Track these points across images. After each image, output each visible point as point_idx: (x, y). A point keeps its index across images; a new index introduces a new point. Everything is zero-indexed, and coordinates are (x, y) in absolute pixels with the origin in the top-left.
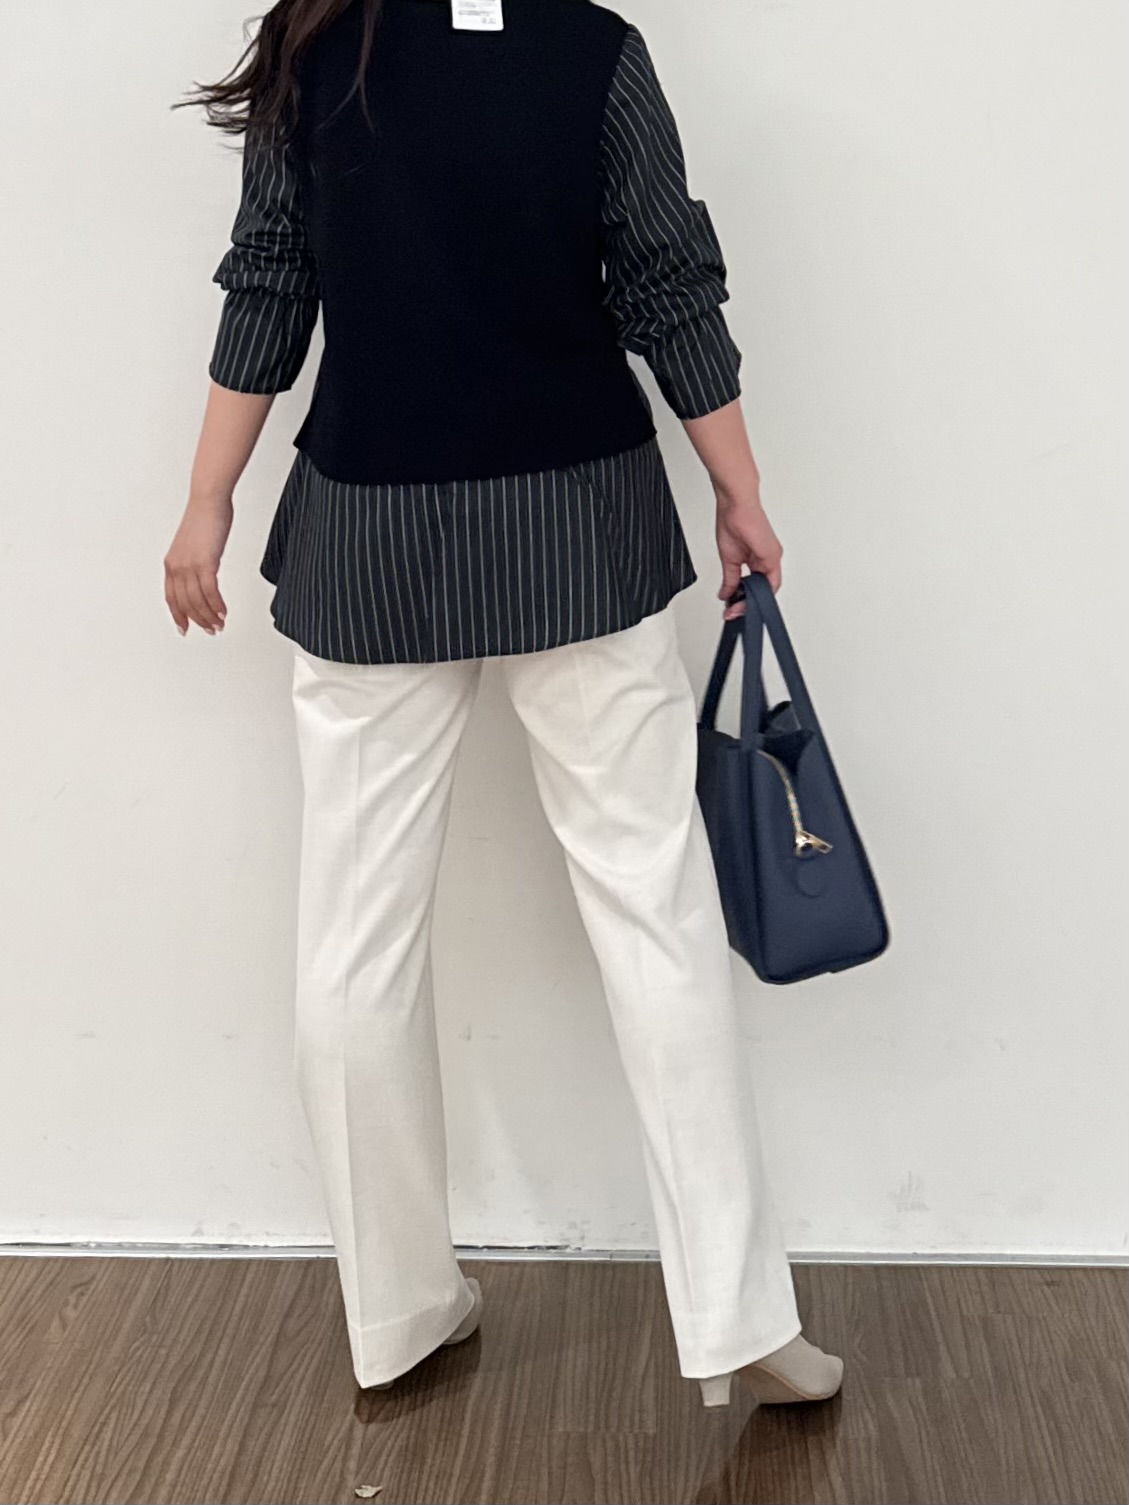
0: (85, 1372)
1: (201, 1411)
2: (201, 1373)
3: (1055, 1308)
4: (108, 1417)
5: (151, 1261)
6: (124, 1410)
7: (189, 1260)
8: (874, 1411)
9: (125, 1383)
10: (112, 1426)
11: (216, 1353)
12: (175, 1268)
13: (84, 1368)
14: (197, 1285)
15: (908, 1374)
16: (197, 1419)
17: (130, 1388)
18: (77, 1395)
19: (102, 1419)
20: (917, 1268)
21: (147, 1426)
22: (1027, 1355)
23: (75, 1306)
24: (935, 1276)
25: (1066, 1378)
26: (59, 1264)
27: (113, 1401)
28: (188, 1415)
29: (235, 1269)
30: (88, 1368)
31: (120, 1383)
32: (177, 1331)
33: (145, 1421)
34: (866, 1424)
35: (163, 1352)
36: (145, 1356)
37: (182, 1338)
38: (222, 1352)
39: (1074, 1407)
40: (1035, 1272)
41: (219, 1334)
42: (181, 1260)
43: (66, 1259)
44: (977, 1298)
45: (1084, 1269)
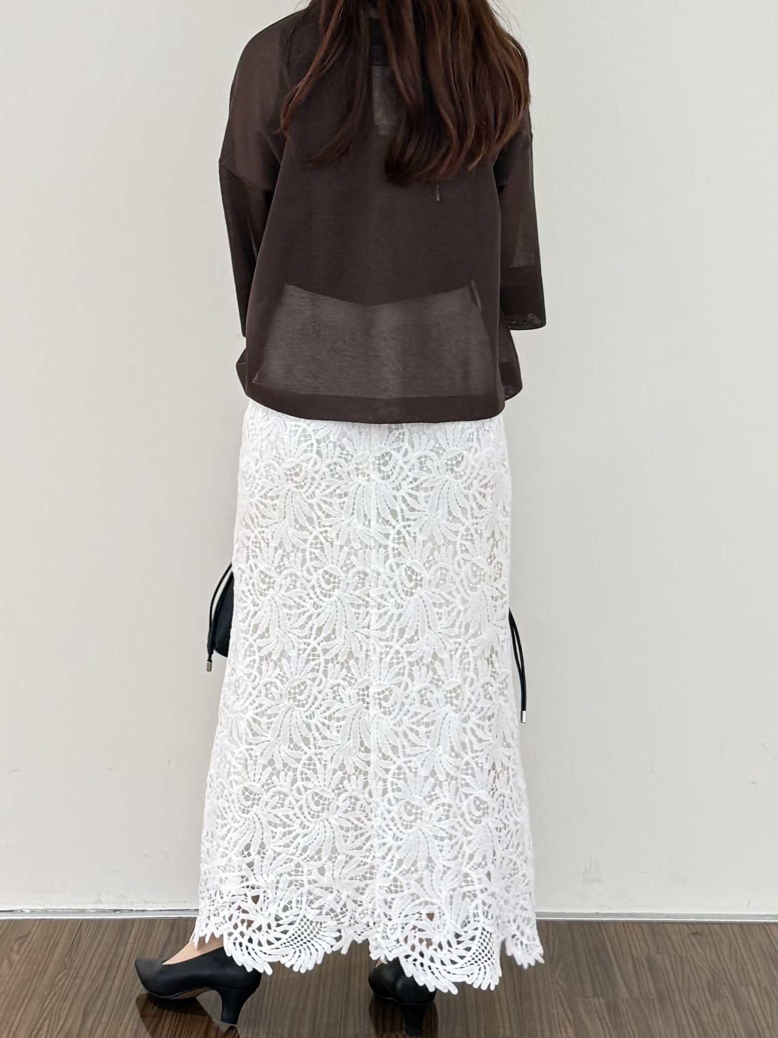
0: (26, 995)
1: (104, 1019)
2: (103, 995)
3: (699, 949)
4: (42, 1024)
5: (68, 920)
6: (53, 1019)
7: (93, 920)
8: (572, 1020)
9: (53, 1001)
10: (45, 1029)
11: (113, 982)
12: (84, 927)
13: (25, 992)
14: (99, 936)
15: (595, 994)
16: (102, 1026)
17: (57, 1005)
18: (22, 1010)
19: (38, 1026)
20: (599, 923)
21: (69, 1030)
22: (680, 982)
23: (18, 952)
24: (612, 928)
25: (709, 998)
26: (6, 925)
27: (45, 1014)
28: (96, 1023)
29: (124, 924)
30: (28, 992)
31: (50, 1003)
32: (87, 967)
33: (67, 1026)
34: (565, 1027)
35: (78, 981)
36: (67, 982)
37: (91, 971)
38: (117, 981)
39: (716, 1018)
40: (685, 926)
41: (115, 969)
42: (88, 920)
43: (11, 921)
44: (642, 943)
45: (720, 924)
